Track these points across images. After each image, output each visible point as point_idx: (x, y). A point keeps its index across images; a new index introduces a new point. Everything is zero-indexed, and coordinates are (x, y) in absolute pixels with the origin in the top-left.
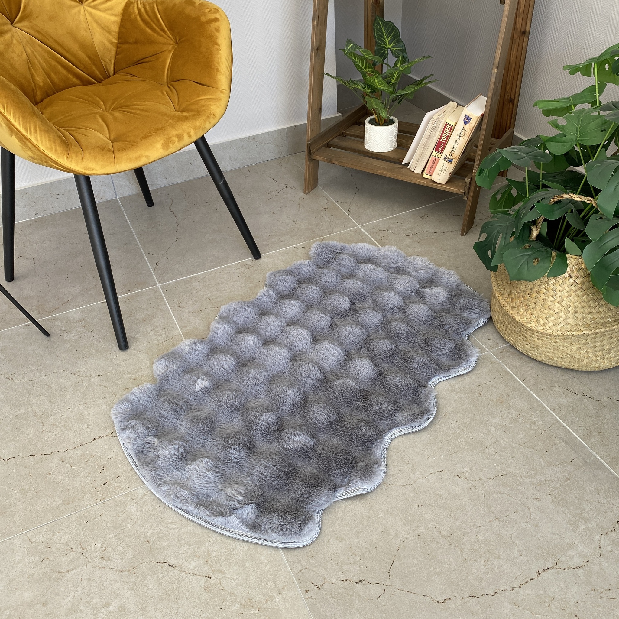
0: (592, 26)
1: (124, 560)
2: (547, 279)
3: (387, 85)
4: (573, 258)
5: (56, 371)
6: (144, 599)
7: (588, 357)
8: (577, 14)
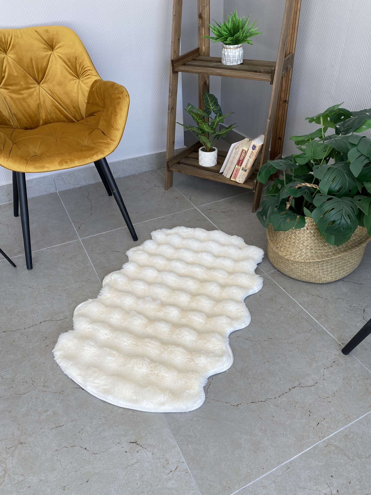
0: (321, 98)
1: (57, 387)
2: (295, 231)
3: (210, 129)
4: (309, 219)
5: (19, 285)
6: (68, 408)
7: (320, 276)
8: (314, 91)
